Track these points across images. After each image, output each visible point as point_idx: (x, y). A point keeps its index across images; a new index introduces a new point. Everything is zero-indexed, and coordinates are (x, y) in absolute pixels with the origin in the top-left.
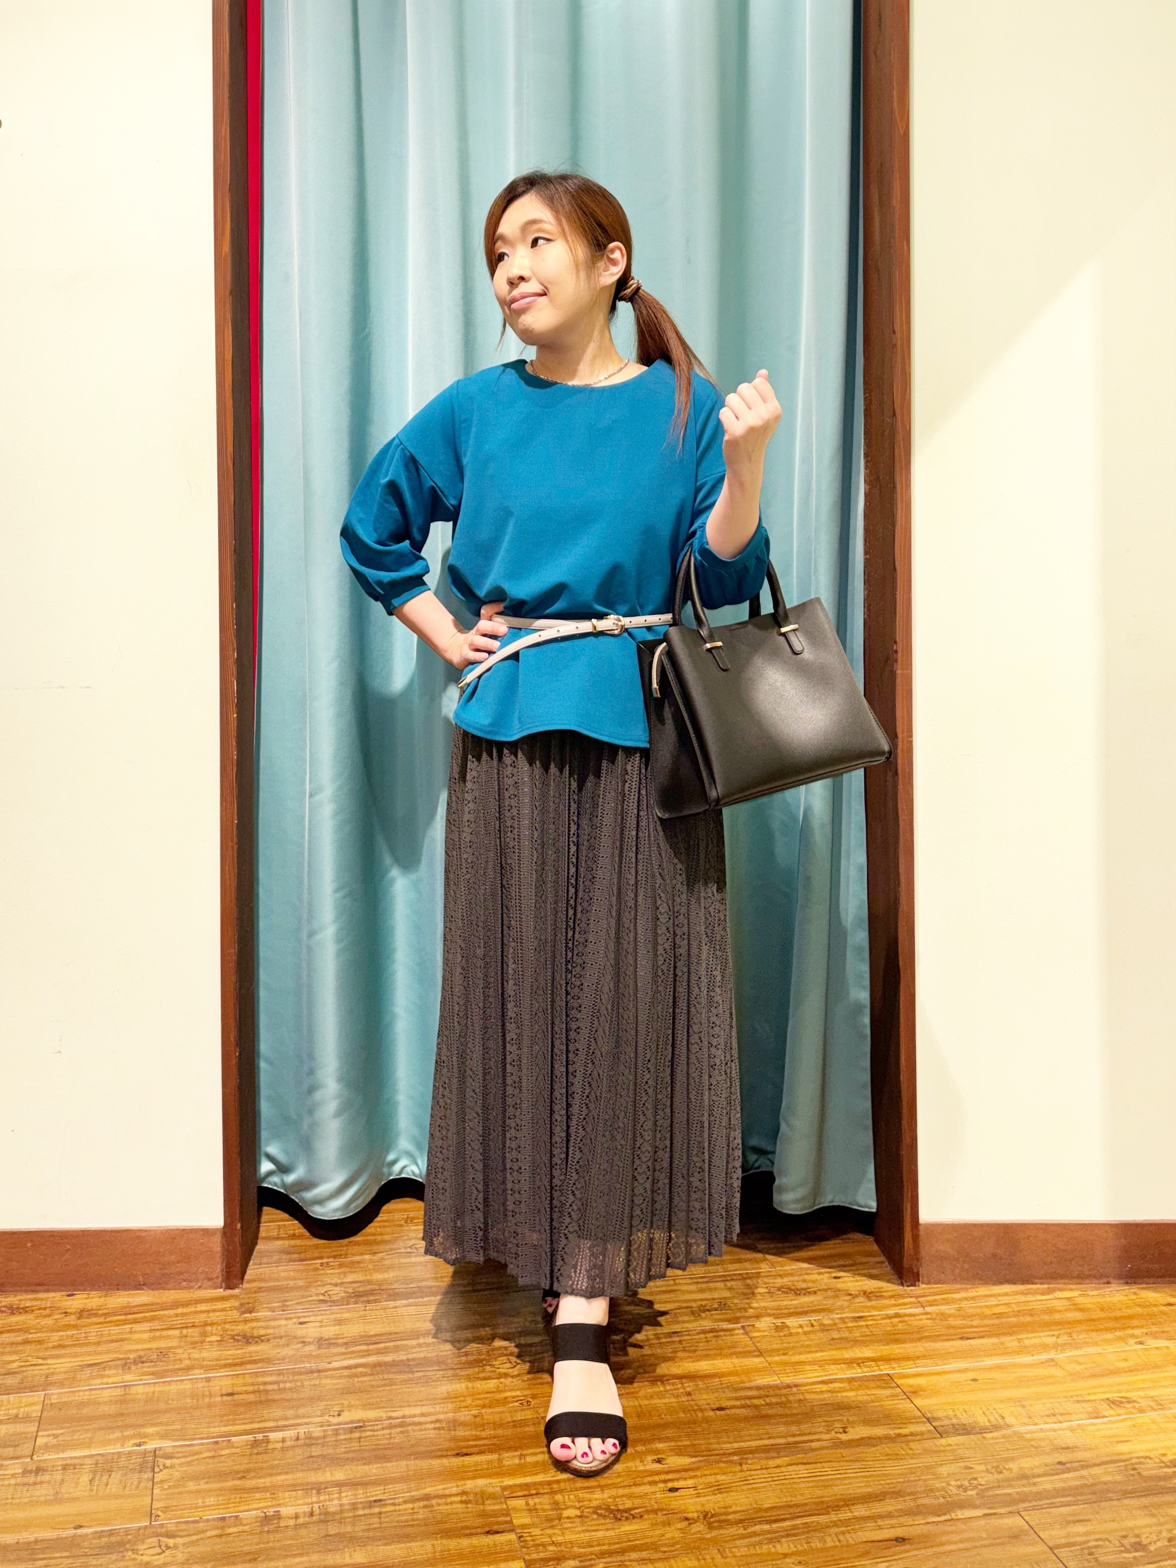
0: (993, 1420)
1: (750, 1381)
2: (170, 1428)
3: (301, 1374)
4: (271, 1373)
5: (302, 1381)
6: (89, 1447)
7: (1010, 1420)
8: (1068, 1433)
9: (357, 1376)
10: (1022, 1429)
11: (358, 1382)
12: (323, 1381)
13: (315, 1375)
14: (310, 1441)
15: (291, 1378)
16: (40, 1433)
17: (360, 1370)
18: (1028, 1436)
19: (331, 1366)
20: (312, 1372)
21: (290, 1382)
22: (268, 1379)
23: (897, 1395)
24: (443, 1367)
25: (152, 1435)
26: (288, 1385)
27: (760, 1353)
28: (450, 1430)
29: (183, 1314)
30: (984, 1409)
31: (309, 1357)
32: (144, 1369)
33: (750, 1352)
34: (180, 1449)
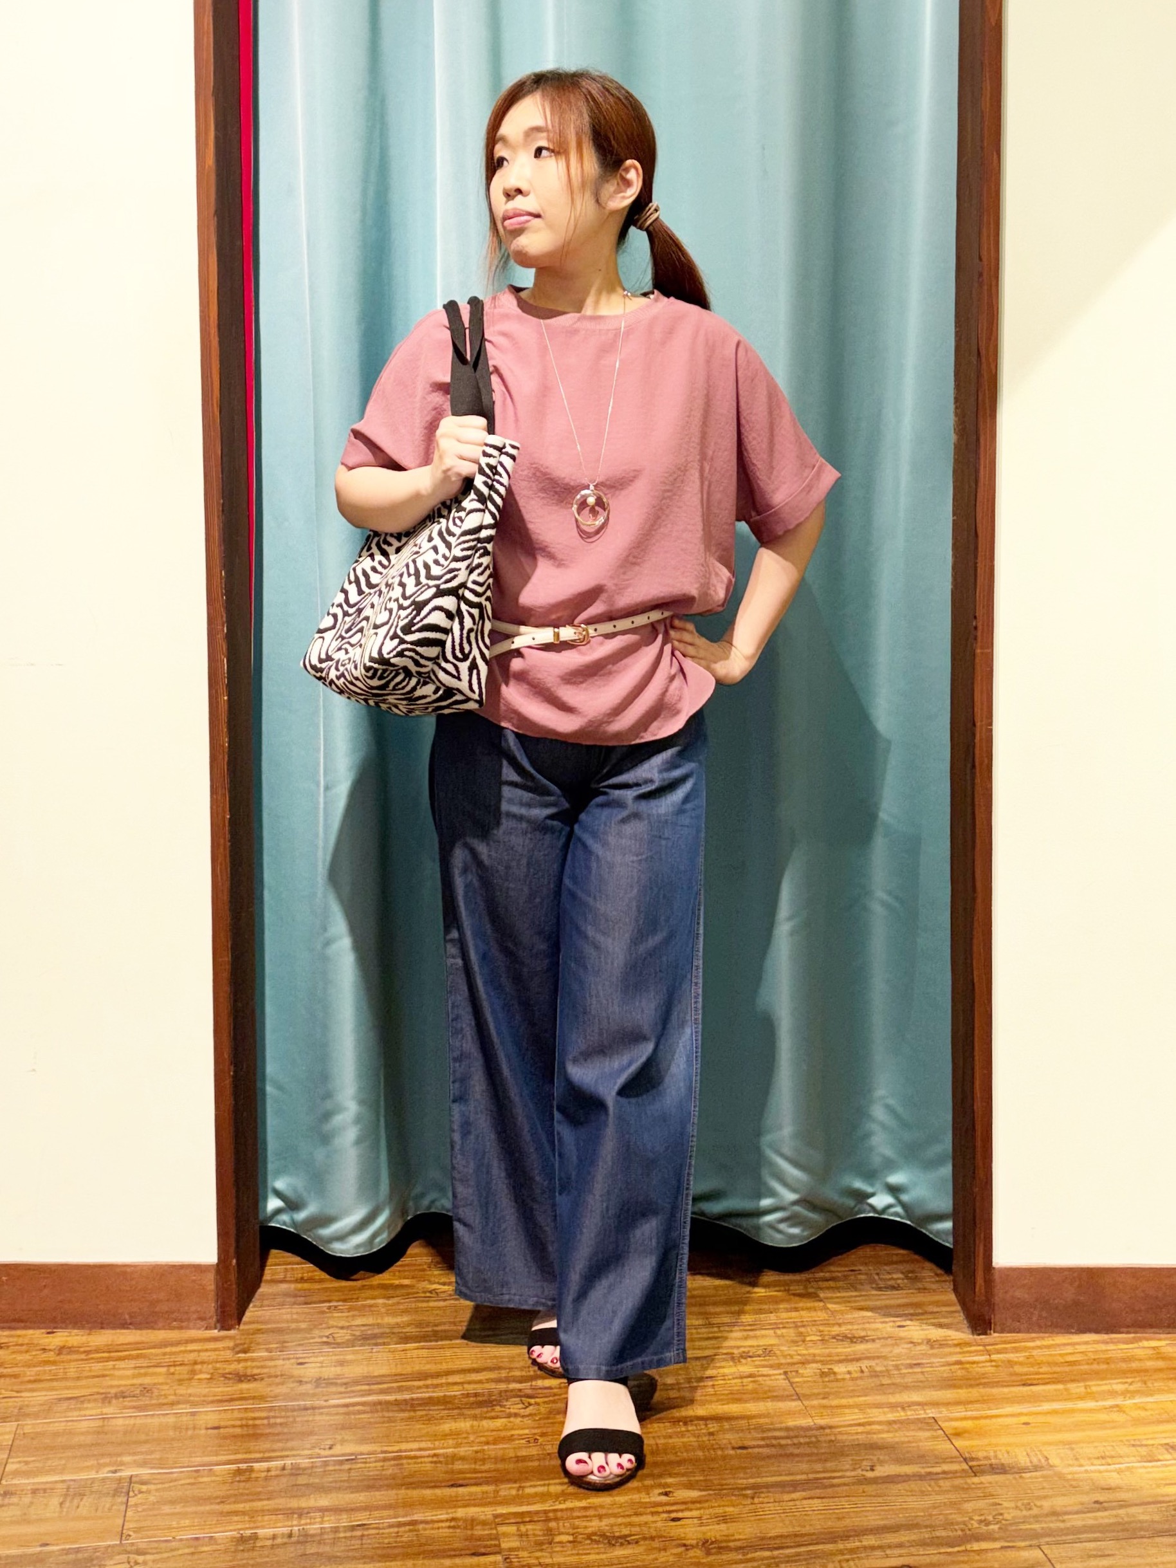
0: (1035, 1461)
1: (782, 1423)
2: (149, 1457)
3: (294, 1410)
4: (260, 1409)
5: (294, 1417)
6: (61, 1473)
7: (1054, 1461)
8: (1115, 1475)
9: (354, 1414)
10: (1065, 1471)
11: (355, 1419)
12: (318, 1418)
13: (309, 1412)
14: (297, 1471)
15: (283, 1414)
16: (10, 1460)
17: (357, 1408)
18: (1070, 1477)
19: (325, 1404)
20: (306, 1409)
21: (281, 1417)
22: (257, 1415)
23: (938, 1437)
24: (450, 1406)
25: (128, 1463)
26: (279, 1421)
27: (799, 1397)
28: (447, 1464)
29: (171, 1354)
30: (1029, 1451)
31: (303, 1396)
32: (126, 1403)
33: (787, 1396)
34: (159, 1476)
